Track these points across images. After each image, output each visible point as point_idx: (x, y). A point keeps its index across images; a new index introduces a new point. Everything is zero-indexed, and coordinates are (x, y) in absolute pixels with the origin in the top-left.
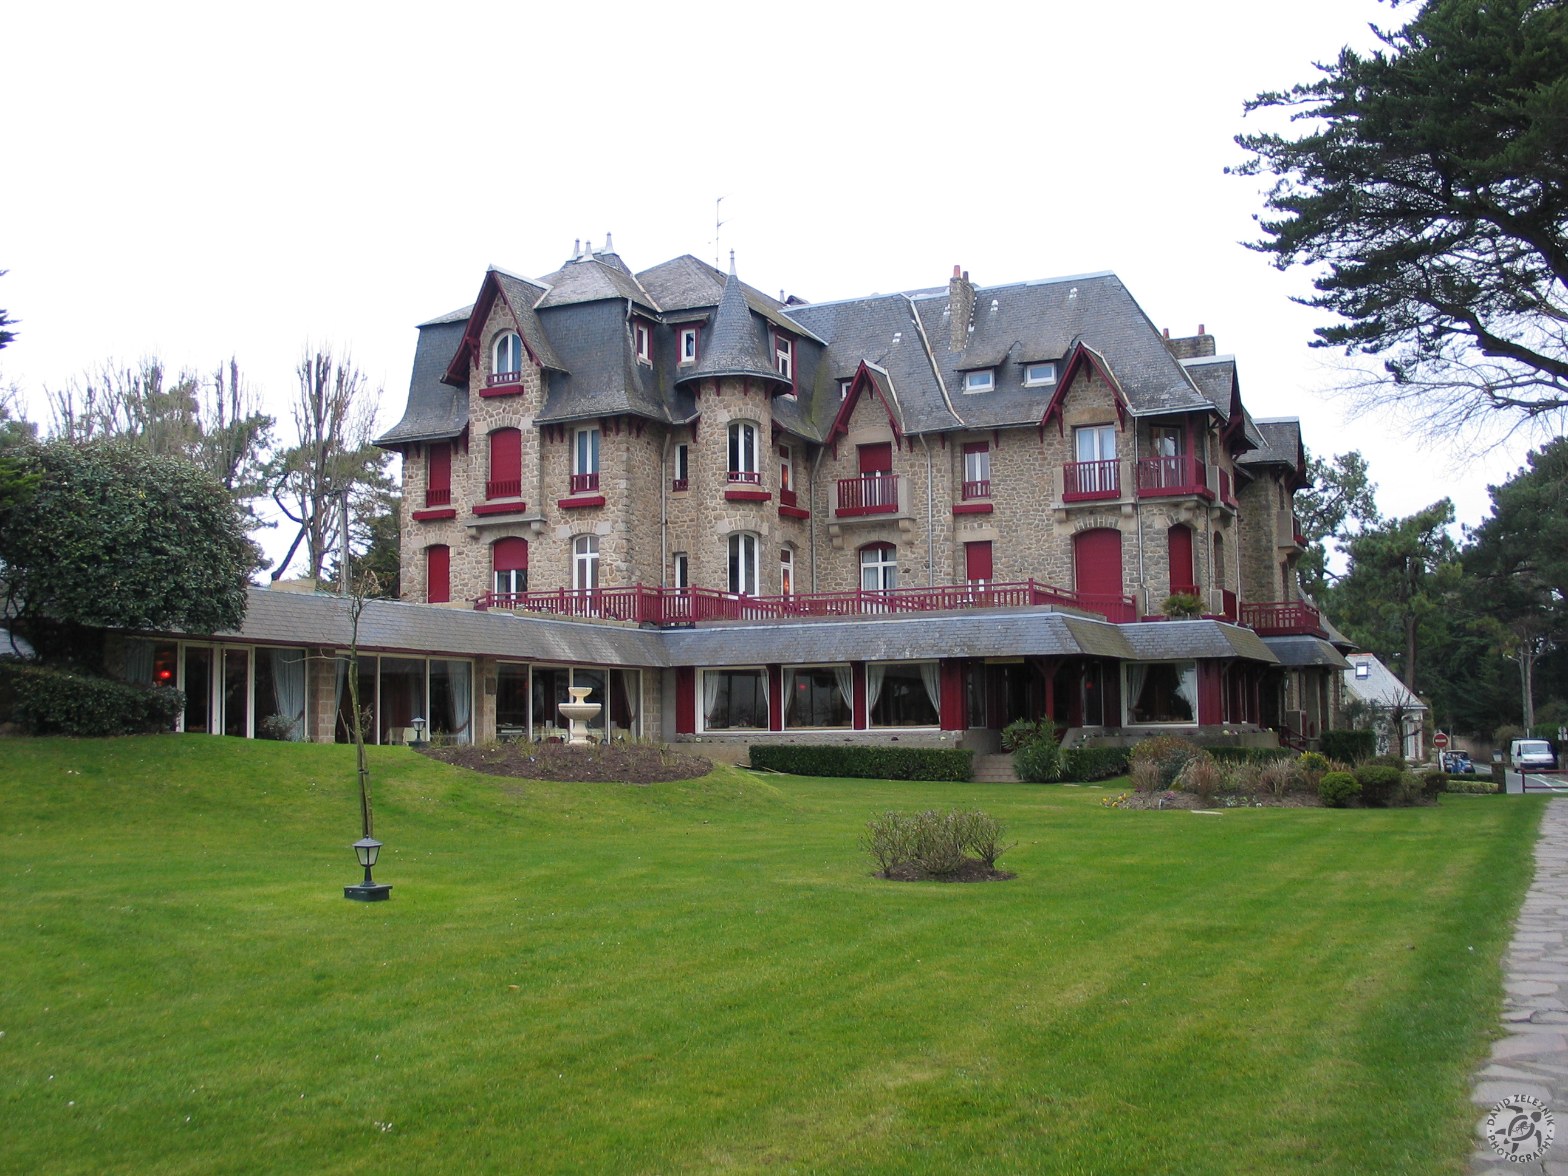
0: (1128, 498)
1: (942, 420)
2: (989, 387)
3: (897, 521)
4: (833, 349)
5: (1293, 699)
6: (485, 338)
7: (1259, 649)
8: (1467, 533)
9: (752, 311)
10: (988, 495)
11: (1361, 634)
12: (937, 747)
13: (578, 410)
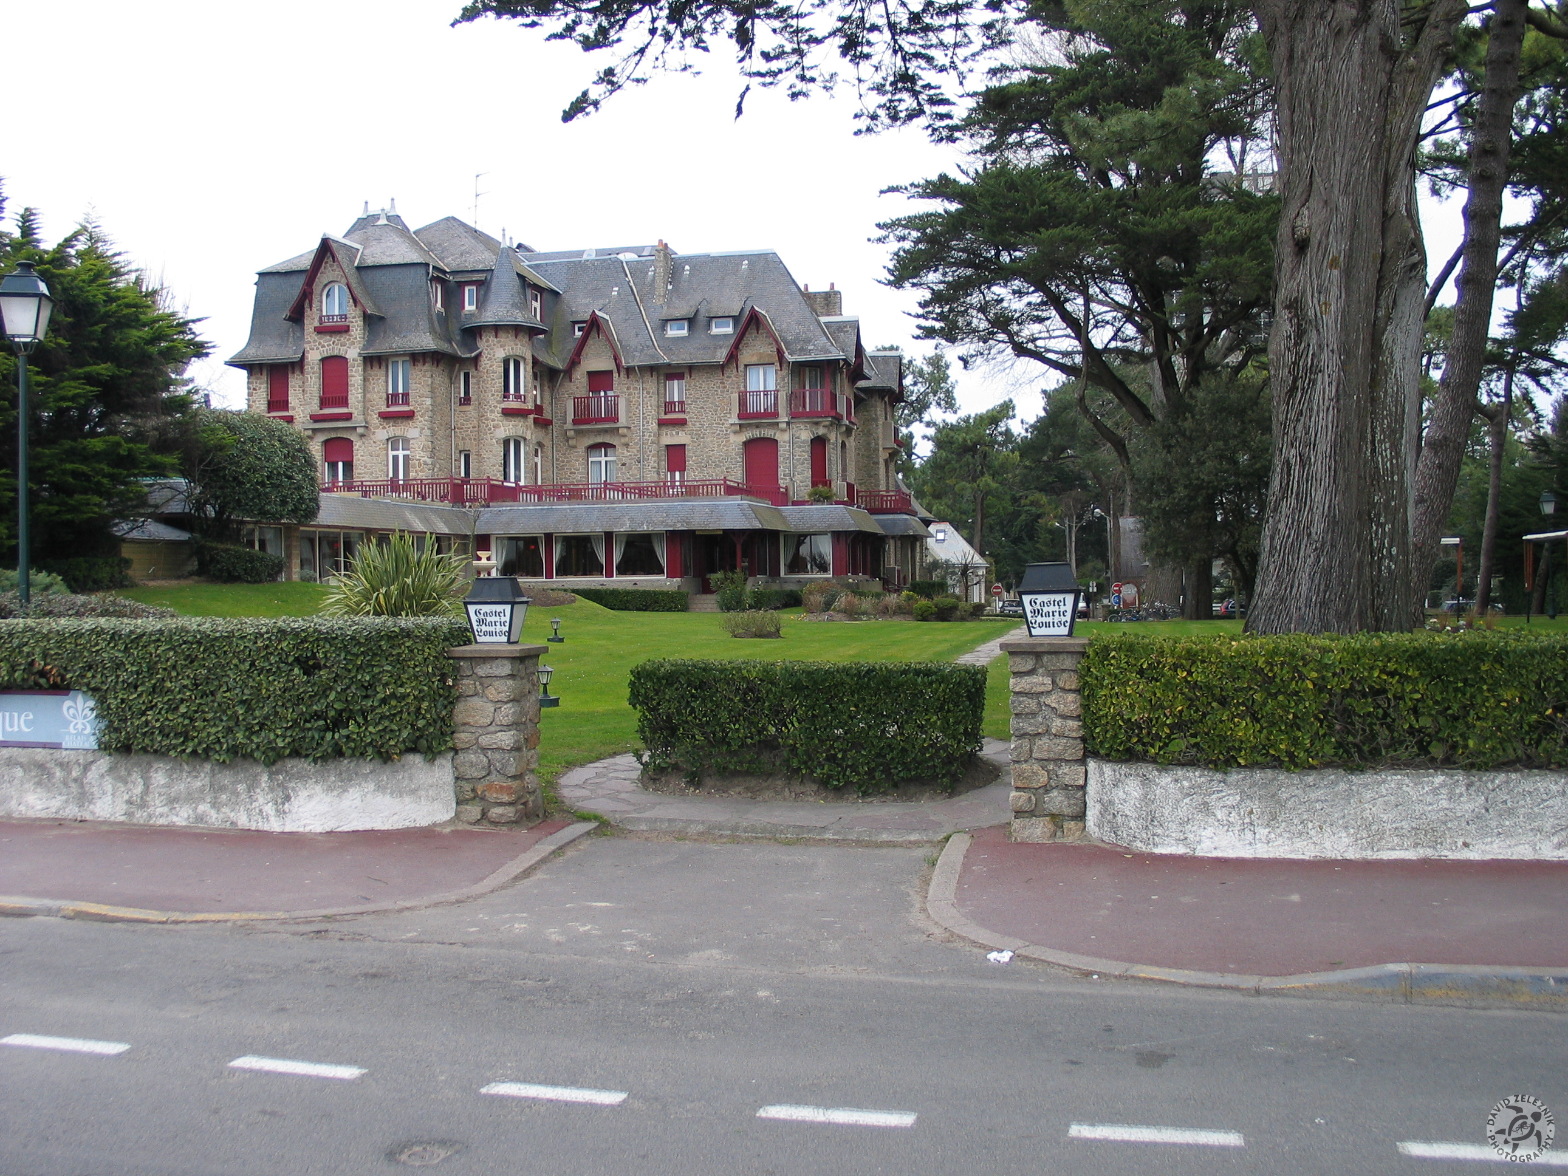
0: (783, 418)
1: (652, 357)
2: (684, 332)
3: (618, 429)
4: (566, 297)
5: (891, 559)
6: (317, 287)
7: (871, 524)
8: (1025, 426)
9: (518, 274)
10: (683, 411)
11: (938, 506)
12: (665, 589)
13: (394, 346)
